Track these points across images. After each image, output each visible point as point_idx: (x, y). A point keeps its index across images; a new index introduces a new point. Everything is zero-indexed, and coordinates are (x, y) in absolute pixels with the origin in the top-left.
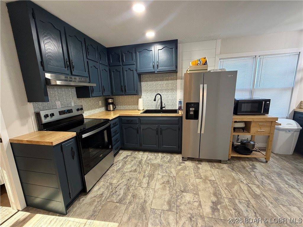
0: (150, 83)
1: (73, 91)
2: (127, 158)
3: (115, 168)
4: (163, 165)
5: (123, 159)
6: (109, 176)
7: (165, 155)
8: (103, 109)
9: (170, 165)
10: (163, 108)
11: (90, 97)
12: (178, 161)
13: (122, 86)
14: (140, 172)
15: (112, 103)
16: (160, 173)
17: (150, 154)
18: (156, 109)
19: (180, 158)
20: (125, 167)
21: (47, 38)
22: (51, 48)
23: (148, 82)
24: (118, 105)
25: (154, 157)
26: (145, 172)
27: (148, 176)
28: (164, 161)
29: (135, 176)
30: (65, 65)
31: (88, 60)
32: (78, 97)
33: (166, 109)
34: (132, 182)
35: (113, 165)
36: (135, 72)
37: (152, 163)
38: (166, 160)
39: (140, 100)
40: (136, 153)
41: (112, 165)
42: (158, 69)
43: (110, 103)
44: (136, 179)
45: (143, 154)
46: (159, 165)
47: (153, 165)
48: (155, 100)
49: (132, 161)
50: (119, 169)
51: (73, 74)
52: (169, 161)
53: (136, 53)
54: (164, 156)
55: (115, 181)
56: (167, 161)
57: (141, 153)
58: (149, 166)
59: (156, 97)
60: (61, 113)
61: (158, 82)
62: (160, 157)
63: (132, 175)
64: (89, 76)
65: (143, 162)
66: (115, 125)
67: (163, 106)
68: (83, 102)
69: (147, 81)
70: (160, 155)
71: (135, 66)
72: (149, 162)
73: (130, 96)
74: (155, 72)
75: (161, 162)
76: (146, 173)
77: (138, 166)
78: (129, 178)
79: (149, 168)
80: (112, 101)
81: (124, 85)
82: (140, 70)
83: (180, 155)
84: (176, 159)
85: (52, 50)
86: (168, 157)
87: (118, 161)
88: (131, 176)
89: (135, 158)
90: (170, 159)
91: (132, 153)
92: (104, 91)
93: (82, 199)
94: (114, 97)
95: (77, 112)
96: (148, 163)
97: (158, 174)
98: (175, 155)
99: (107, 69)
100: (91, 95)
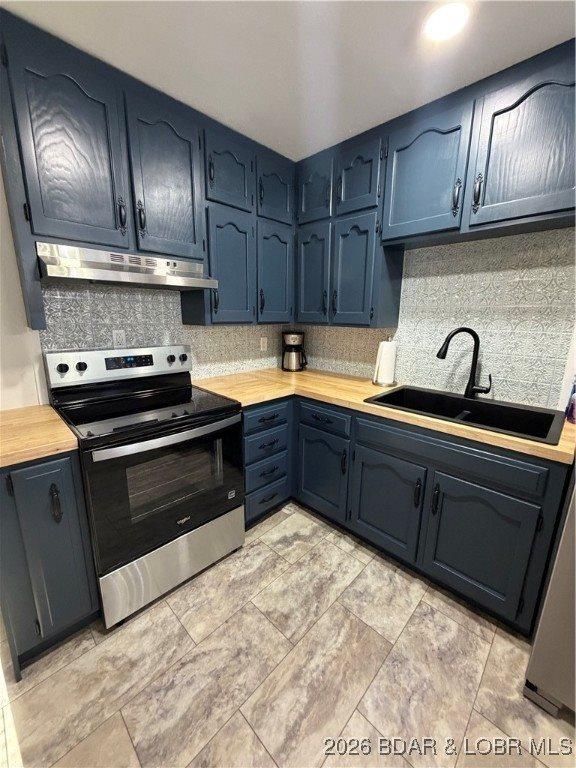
0: (438, 282)
1: (174, 304)
2: (290, 544)
3: (234, 568)
4: (403, 661)
5: (279, 542)
6: (199, 596)
7: (437, 602)
8: (272, 362)
9: (438, 686)
10: (481, 391)
11: (204, 324)
12: (492, 682)
13: (325, 295)
14: (296, 637)
15: (299, 349)
16: (369, 704)
17: (378, 564)
18: (447, 390)
19: (513, 665)
20: (264, 584)
21: (53, 129)
22: (66, 163)
23: (429, 280)
24: (316, 355)
25: (387, 590)
26: (311, 654)
27: (311, 687)
28: (420, 639)
29: (268, 649)
30: (135, 222)
31: (208, 204)
32: (185, 322)
33: (497, 398)
34: (241, 680)
35: (236, 554)
36: (374, 236)
37: (364, 619)
38: (431, 634)
39: (386, 349)
40: (331, 536)
41: (234, 551)
42: (475, 211)
43: (293, 346)
44: (265, 670)
45: (350, 555)
46: (389, 654)
47: (361, 630)
48: (442, 355)
49: (300, 565)
50: (243, 581)
51: (142, 246)
52: (444, 654)
53: (386, 158)
54: (433, 612)
55: (198, 630)
56: (436, 645)
57: (346, 545)
58: (343, 631)
59: (448, 340)
60: (112, 363)
61: (476, 277)
62: (409, 604)
63: (262, 636)
64: (209, 257)
65: (332, 595)
66: (269, 422)
67: (484, 383)
68: (202, 337)
69: (425, 274)
70: (417, 590)
71: (375, 213)
72: (353, 603)
73: (355, 329)
74: (458, 229)
75: (404, 640)
76: (312, 665)
77: (306, 602)
78: (243, 645)
79: (340, 639)
80: (296, 343)
81: (331, 287)
82: (395, 228)
83: (523, 648)
84: (490, 660)
85: (66, 169)
86: (449, 621)
87: (258, 544)
88: (256, 641)
89: (315, 557)
90: (451, 646)
91: (315, 532)
92: (262, 308)
93: (85, 644)
94: (303, 328)
95: (167, 364)
96: (347, 611)
97: (359, 708)
98: (490, 634)
99: (288, 235)
100: (207, 316)
